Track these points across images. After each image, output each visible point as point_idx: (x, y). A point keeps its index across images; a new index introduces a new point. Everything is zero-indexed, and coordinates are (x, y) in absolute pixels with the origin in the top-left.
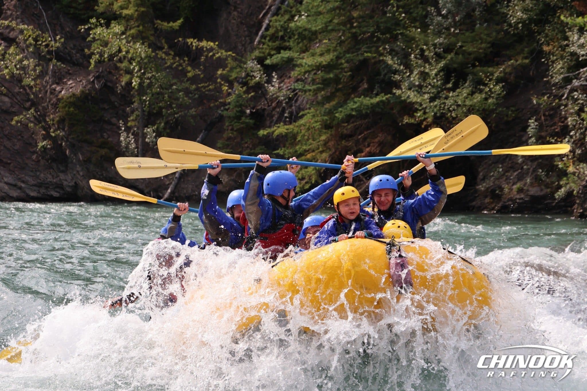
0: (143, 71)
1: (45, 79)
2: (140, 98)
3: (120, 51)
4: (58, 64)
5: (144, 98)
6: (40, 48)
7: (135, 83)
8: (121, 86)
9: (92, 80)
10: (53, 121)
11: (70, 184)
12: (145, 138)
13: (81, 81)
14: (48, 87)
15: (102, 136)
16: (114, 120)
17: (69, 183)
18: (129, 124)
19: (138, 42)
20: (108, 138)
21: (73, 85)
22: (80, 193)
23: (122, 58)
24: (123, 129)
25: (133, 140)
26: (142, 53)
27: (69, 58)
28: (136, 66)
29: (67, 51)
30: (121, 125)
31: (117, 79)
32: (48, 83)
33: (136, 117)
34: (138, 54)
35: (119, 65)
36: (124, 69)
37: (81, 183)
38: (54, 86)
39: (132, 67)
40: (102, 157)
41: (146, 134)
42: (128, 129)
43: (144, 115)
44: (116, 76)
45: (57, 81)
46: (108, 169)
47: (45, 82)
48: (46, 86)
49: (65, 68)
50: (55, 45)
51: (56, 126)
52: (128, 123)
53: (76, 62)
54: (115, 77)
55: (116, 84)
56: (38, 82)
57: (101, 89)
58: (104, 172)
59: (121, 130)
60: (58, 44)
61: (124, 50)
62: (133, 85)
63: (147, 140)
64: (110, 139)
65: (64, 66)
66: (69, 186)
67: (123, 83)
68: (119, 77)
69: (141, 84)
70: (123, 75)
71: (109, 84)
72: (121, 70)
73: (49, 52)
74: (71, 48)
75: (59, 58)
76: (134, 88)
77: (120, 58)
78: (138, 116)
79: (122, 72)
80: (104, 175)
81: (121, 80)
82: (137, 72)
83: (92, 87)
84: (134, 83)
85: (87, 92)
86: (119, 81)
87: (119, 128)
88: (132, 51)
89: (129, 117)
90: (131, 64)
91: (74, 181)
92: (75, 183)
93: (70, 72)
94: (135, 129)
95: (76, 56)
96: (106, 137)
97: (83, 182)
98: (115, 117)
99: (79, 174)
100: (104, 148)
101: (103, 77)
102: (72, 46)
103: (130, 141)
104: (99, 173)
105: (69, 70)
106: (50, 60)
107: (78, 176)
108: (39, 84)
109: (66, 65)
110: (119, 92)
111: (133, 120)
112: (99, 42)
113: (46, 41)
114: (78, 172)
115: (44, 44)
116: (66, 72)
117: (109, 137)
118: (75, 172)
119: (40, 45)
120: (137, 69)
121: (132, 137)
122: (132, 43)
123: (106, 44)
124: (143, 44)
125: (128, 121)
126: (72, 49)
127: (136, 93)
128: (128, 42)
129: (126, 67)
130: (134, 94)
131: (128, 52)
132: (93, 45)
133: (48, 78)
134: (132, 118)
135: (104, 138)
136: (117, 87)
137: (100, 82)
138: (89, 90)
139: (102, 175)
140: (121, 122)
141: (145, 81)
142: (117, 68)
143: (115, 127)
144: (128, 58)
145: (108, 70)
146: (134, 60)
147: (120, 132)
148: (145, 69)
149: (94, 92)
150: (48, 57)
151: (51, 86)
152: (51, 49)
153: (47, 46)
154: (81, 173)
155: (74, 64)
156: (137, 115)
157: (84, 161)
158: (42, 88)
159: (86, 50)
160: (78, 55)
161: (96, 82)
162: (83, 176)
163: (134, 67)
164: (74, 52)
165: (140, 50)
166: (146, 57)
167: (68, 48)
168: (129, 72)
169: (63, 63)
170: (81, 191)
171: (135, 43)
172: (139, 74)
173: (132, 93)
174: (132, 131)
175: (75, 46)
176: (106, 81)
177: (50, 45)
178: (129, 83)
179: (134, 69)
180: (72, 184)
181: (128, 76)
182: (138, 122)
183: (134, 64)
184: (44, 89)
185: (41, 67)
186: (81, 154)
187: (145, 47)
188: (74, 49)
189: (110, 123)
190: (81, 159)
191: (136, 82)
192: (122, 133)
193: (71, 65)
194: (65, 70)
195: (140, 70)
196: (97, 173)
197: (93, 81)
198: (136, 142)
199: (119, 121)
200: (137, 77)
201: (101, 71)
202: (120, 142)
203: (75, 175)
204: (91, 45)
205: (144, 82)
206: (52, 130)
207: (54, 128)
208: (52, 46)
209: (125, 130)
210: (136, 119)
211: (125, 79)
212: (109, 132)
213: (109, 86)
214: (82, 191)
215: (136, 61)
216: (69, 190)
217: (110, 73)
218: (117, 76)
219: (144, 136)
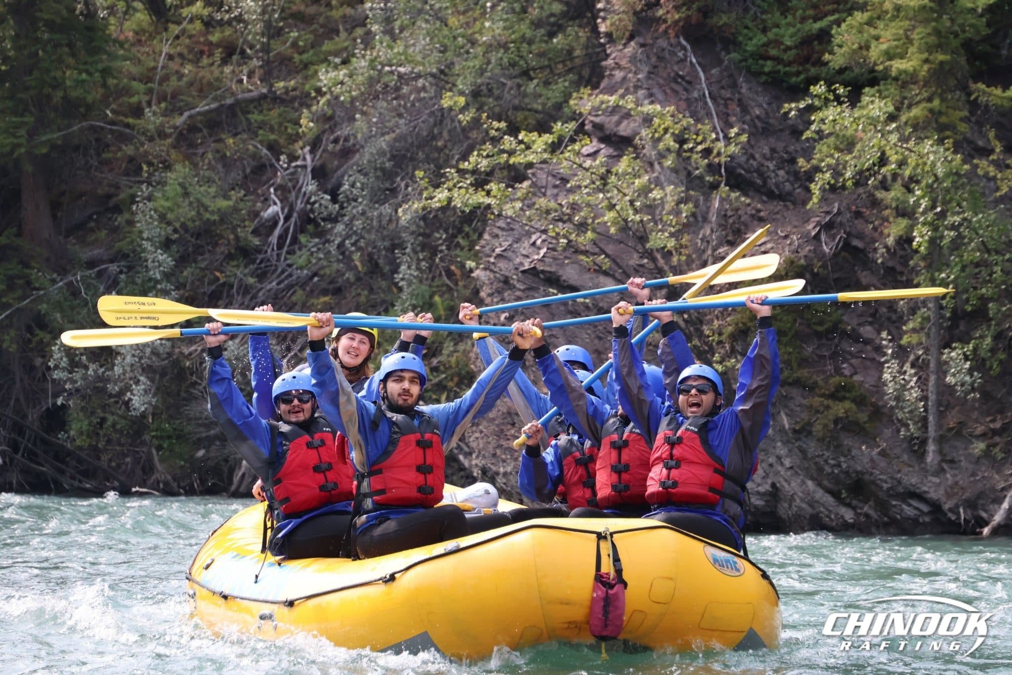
0: (939, 209)
1: (702, 232)
2: (932, 275)
3: (883, 160)
4: (733, 195)
5: (943, 275)
6: (689, 158)
7: (920, 238)
8: (886, 247)
9: (813, 234)
10: (720, 334)
11: (761, 489)
12: (945, 373)
13: (786, 237)
14: (709, 252)
15: (838, 371)
16: (867, 331)
17: (759, 485)
18: (905, 340)
19: (927, 137)
20: (851, 376)
21: (769, 246)
22: (783, 510)
23: (889, 178)
24: (890, 351)
25: (915, 379)
26: (939, 164)
27: (759, 181)
28: (923, 197)
29: (755, 163)
30: (884, 342)
31: (875, 229)
32: (708, 242)
33: (921, 323)
34: (927, 168)
35: (880, 194)
36: (894, 205)
37: (785, 485)
38: (721, 250)
39: (912, 201)
40: (837, 421)
41: (946, 363)
42: (902, 353)
43: (942, 317)
44: (872, 222)
45: (730, 238)
46: (854, 452)
47: (702, 240)
48: (704, 251)
49: (749, 205)
50: (725, 151)
51: (727, 346)
52: (901, 339)
53: (777, 192)
54: (871, 226)
55: (874, 241)
56: (684, 241)
57: (836, 255)
58: (842, 459)
59: (885, 354)
60: (732, 149)
61: (893, 158)
62: (915, 243)
63: (949, 379)
64: (857, 378)
65: (748, 201)
66: (758, 493)
67: (890, 241)
68: (881, 225)
69: (933, 242)
70: (891, 219)
71: (856, 243)
72: (887, 208)
73: (713, 168)
74: (764, 156)
75: (737, 181)
76: (916, 251)
77: (885, 177)
78: (926, 319)
79: (887, 212)
80: (844, 466)
81: (886, 231)
82: (924, 213)
83: (815, 251)
84: (917, 239)
85: (802, 262)
86: (882, 233)
87: (879, 350)
88: (912, 160)
89: (905, 324)
90: (910, 191)
91: (770, 481)
92: (773, 485)
93: (762, 214)
94: (920, 352)
95: (777, 175)
96: (847, 372)
97: (793, 484)
98: (871, 324)
99: (782, 464)
100: (842, 399)
101: (841, 224)
102: (766, 150)
103: (909, 382)
104: (832, 462)
105: (759, 211)
106: (715, 186)
107: (780, 468)
108: (686, 247)
109: (752, 198)
110: (879, 261)
111: (914, 330)
112: (831, 140)
113: (704, 140)
114: (779, 458)
115: (700, 148)
116: (752, 216)
117: (856, 373)
118: (772, 460)
119: (691, 150)
120: (924, 203)
121: (913, 371)
122: (912, 143)
123: (849, 145)
124: (940, 142)
125: (901, 334)
126: (768, 160)
127: (922, 264)
128: (904, 139)
129: (898, 199)
130: (917, 265)
131: (902, 164)
132: (818, 147)
133: (708, 232)
134: (911, 325)
135: (842, 375)
136: (875, 250)
137: (834, 239)
138: (806, 256)
139: (839, 465)
140: (884, 334)
141: (946, 233)
142: (875, 203)
143: (869, 348)
144: (903, 179)
145: (854, 208)
146: (918, 182)
147: (883, 360)
148: (945, 203)
149: (820, 263)
150: (708, 178)
151: (714, 250)
152: (717, 160)
153: (707, 152)
154: (787, 462)
155: (772, 196)
156: (923, 319)
157: (795, 431)
158: (694, 256)
159: (801, 161)
160: (781, 173)
161: (823, 237)
162: (791, 468)
163: (918, 200)
164: (771, 165)
165: (932, 158)
166: (948, 175)
167: (757, 156)
168: (905, 212)
169: (746, 195)
170: (786, 505)
171: (920, 140)
172: (930, 217)
173: (911, 263)
174: (912, 357)
175: (773, 150)
176: (849, 234)
177: (715, 152)
178: (906, 240)
179: (917, 204)
180: (766, 487)
181: (903, 223)
182: (928, 335)
183: (918, 193)
184: (700, 256)
185: (691, 205)
186: (787, 415)
187: (947, 149)
188: (771, 159)
189: (855, 337)
190: (787, 426)
191: (922, 237)
192: (887, 362)
193: (765, 198)
194: (749, 210)
195: (934, 207)
196: (826, 461)
197: (817, 237)
198: (922, 382)
199: (879, 332)
200: (924, 224)
201: (835, 210)
202: (880, 384)
203: (771, 465)
204: (814, 148)
205: (942, 237)
206: (717, 357)
207: (722, 351)
208: (719, 154)
209: (894, 356)
210: (922, 329)
211: (894, 230)
212: (853, 361)
213: (856, 248)
214: (790, 506)
215: (923, 184)
216: (757, 501)
217: (858, 214)
218: (876, 223)
219: (942, 369)
